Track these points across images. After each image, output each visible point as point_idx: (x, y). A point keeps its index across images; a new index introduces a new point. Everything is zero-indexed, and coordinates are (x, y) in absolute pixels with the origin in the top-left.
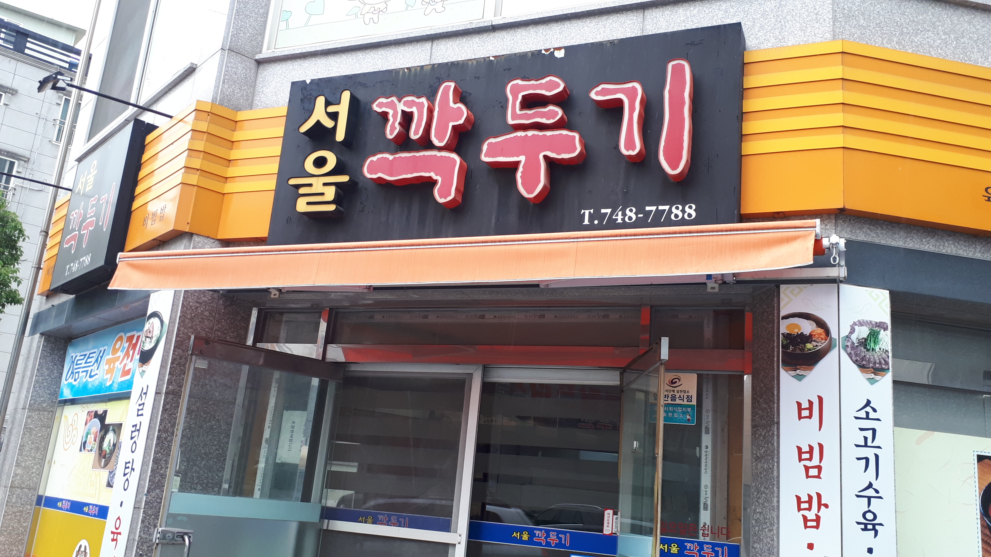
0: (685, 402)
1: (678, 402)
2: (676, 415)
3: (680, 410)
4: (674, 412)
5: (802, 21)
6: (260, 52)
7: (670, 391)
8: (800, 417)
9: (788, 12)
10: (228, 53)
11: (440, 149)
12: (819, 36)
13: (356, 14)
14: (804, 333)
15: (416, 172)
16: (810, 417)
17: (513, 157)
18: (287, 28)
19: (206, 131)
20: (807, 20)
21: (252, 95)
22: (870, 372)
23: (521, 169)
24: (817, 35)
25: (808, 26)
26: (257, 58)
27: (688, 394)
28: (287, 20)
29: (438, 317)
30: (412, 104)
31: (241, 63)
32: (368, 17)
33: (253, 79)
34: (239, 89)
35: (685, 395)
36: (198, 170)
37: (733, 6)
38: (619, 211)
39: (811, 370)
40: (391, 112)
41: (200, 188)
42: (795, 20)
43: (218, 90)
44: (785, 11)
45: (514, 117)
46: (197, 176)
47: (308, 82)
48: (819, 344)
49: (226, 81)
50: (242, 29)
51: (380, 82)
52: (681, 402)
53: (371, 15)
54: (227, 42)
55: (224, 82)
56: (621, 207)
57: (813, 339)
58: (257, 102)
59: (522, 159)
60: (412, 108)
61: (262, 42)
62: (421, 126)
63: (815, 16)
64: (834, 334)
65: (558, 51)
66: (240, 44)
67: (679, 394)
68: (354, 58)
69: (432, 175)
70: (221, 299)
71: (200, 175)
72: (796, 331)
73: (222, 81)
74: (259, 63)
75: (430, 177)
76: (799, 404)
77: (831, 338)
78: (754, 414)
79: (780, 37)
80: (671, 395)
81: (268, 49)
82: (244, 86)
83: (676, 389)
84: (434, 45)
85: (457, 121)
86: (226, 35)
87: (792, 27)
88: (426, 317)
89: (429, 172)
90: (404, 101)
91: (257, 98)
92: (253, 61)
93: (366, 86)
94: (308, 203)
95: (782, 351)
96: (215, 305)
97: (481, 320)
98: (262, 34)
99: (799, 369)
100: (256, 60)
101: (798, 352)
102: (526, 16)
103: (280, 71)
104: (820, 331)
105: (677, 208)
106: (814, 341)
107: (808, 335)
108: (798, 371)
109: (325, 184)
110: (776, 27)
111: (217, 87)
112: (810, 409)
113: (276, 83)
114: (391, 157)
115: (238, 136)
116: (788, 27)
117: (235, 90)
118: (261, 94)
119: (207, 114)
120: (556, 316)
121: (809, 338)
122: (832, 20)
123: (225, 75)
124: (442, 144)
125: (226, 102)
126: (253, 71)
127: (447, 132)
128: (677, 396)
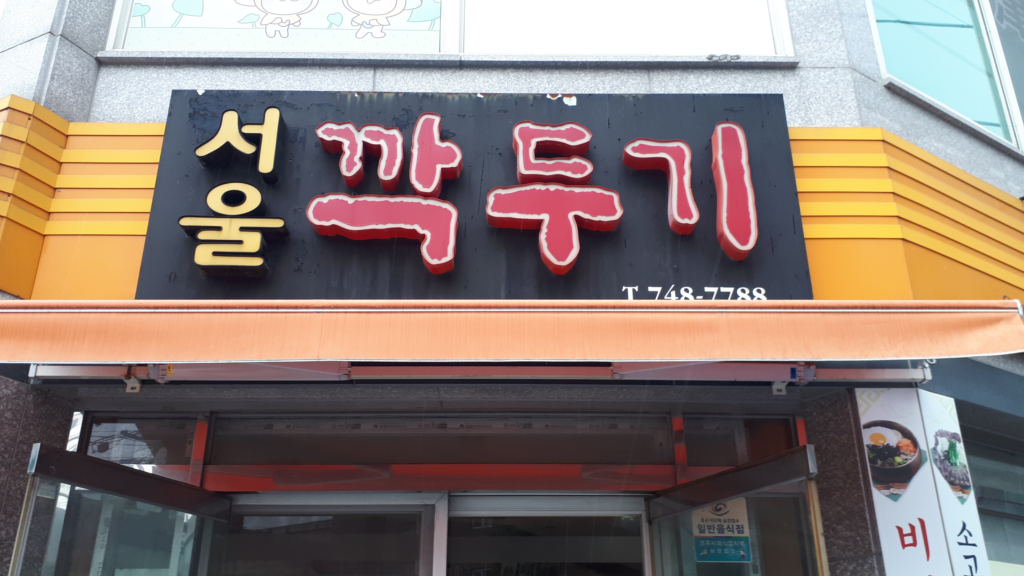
0: (736, 534)
1: (727, 534)
2: (726, 551)
3: (730, 544)
4: (723, 547)
5: (827, 106)
6: (103, 49)
7: (715, 520)
8: (904, 546)
9: (810, 94)
10: (60, 40)
11: (426, 196)
12: (847, 122)
13: (254, 23)
14: (891, 445)
15: (392, 223)
16: (914, 544)
17: (532, 214)
18: (143, 25)
19: (25, 140)
20: (832, 105)
21: (89, 104)
22: (958, 490)
23: (544, 230)
24: (845, 121)
25: (834, 111)
26: (99, 55)
27: (738, 524)
28: (142, 16)
29: (376, 426)
30: (379, 136)
31: (77, 58)
32: (271, 29)
33: (91, 83)
34: (73, 92)
35: (735, 524)
36: (9, 195)
37: (750, 80)
38: (672, 290)
39: (905, 487)
40: (346, 144)
41: (10, 222)
42: (820, 104)
43: (42, 87)
44: (808, 93)
45: (528, 165)
46: (8, 204)
47: (201, 92)
48: (908, 457)
49: (56, 77)
50: (80, 12)
51: (318, 105)
52: (730, 534)
53: (277, 28)
54: (58, 25)
55: (52, 78)
56: (673, 286)
57: (902, 451)
58: (96, 115)
59: (545, 217)
60: (378, 140)
61: (106, 37)
62: (394, 164)
63: (839, 102)
64: (922, 446)
65: (568, 98)
66: (77, 32)
67: (727, 523)
68: (257, 75)
69: (417, 227)
70: (31, 393)
71: (11, 203)
72: (881, 443)
73: (49, 76)
74: (102, 63)
75: (414, 231)
76: (900, 530)
77: (920, 450)
78: (829, 546)
79: (807, 119)
80: (718, 526)
81: (114, 47)
82: (79, 90)
83: (722, 518)
84: (377, 74)
85: (448, 163)
86: (57, 16)
87: (817, 110)
88: (358, 426)
89: (412, 224)
90: (366, 131)
91: (97, 110)
92: (93, 60)
93: (295, 107)
94: (215, 254)
95: (871, 467)
96: (21, 403)
97: (440, 432)
98: (107, 25)
99: (893, 487)
100: (97, 59)
101: (887, 466)
102: (506, 57)
103: (137, 79)
104: (907, 442)
105: (743, 291)
106: (903, 454)
107: (895, 446)
108: (892, 490)
109: (242, 229)
110: (800, 108)
111: (41, 82)
112: (913, 534)
113: (130, 92)
114: (351, 201)
115: (67, 156)
116: (813, 110)
117: (67, 92)
118: (103, 104)
119: (27, 117)
120: (547, 426)
121: (896, 451)
122: (857, 108)
123: (55, 69)
124: (430, 190)
125: (54, 106)
126: (92, 72)
127: (434, 176)
128: (725, 527)
